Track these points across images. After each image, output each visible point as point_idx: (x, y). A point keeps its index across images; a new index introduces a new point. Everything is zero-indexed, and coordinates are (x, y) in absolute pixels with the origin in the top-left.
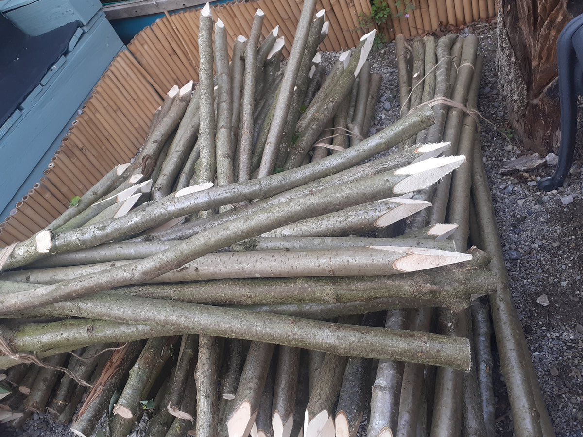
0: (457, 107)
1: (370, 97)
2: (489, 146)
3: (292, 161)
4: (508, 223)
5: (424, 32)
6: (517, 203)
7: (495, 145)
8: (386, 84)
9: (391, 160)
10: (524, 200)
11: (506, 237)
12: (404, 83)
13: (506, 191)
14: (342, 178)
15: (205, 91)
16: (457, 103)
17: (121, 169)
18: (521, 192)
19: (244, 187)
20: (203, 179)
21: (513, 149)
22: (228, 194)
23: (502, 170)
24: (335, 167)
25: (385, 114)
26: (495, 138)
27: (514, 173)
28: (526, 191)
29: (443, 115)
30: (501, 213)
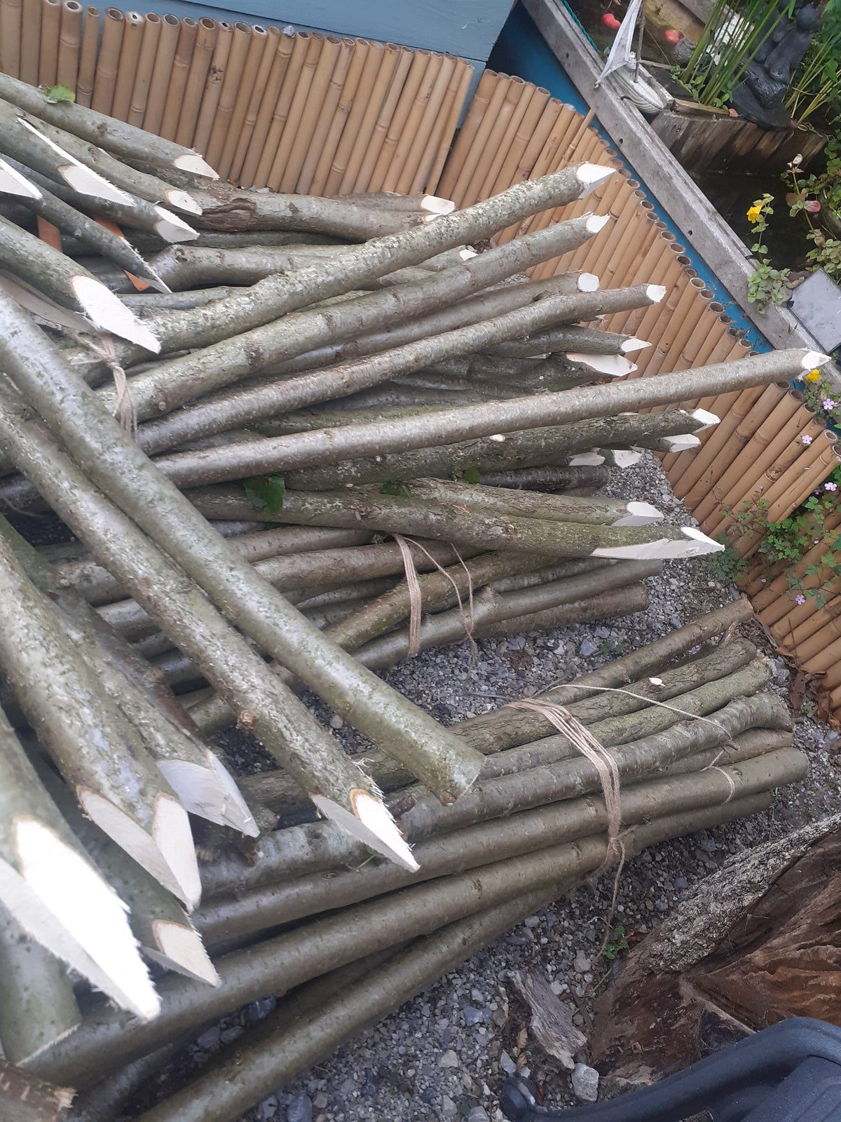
0: (609, 809)
1: (583, 604)
2: (571, 916)
3: (329, 505)
4: (384, 1055)
5: (790, 651)
6: (445, 1050)
7: (579, 928)
8: (639, 623)
9: (307, 740)
10: (455, 1063)
11: (344, 1070)
12: (636, 663)
13: (468, 1009)
14: (215, 641)
15: (396, 245)
16: (617, 805)
17: (192, 162)
18: (478, 1047)
19: (79, 411)
20: (164, 325)
21: (584, 973)
22: (39, 382)
23: (516, 976)
25: (567, 652)
26: (595, 919)
27: (521, 1008)
28: (485, 1057)
29: (570, 788)
30: (406, 1026)
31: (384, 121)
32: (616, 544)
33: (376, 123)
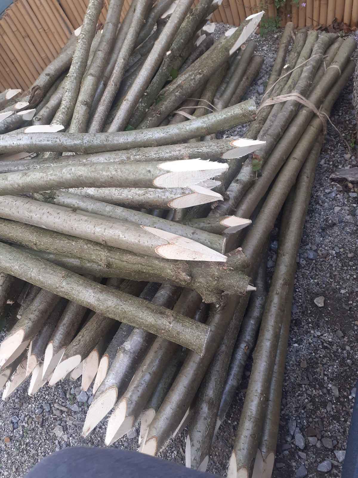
0: (308, 106)
1: (245, 77)
2: (332, 150)
3: (148, 122)
4: (319, 225)
5: (319, 25)
6: (334, 209)
7: (337, 150)
8: (267, 68)
9: (206, 146)
10: (340, 208)
11: (312, 237)
12: (276, 71)
13: (329, 196)
14: (159, 152)
15: (84, 36)
16: (310, 104)
17: (10, 94)
18: (341, 200)
19: (66, 138)
20: (57, 121)
21: (351, 158)
22: (50, 143)
23: (333, 176)
24: (156, 140)
25: (256, 97)
26: (339, 144)
27: (342, 181)
28: (346, 200)
29: (292, 111)
30: (317, 215)
31: (39, 27)
32: (233, 44)
33: (38, 30)
